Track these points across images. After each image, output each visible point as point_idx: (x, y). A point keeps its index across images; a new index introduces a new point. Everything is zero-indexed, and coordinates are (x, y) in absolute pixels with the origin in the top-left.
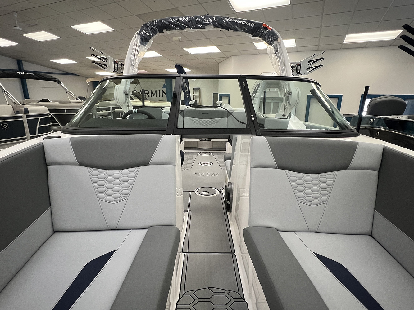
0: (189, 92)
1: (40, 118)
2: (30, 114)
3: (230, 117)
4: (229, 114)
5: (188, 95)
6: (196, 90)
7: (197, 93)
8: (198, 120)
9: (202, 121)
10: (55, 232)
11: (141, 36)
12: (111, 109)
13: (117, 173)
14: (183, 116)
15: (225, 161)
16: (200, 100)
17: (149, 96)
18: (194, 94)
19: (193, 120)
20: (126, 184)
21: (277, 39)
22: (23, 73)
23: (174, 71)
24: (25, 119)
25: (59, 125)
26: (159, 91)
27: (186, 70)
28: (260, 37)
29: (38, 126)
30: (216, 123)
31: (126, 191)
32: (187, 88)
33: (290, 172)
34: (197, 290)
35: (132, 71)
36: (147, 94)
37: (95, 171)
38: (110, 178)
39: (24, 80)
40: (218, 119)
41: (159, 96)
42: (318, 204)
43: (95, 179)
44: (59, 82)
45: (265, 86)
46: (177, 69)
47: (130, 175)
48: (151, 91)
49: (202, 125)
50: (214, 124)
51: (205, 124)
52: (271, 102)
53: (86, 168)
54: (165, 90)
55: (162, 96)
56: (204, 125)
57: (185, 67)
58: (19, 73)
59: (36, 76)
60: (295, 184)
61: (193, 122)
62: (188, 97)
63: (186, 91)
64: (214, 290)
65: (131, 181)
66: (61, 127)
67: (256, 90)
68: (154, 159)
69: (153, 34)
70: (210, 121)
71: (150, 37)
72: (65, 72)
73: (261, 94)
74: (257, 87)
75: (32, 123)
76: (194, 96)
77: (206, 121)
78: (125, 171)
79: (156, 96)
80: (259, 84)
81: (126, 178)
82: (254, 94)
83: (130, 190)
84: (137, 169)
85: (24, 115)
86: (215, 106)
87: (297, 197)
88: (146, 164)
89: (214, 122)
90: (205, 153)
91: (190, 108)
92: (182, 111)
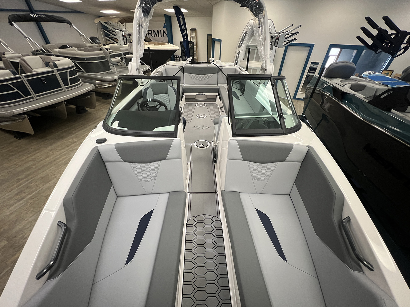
0: (186, 35)
1: (68, 71)
2: (59, 68)
3: (220, 73)
4: (219, 70)
5: (186, 37)
6: (193, 31)
7: (194, 34)
8: (195, 75)
10: (118, 196)
11: (142, 8)
12: (123, 54)
13: (147, 165)
14: (183, 72)
15: (215, 124)
16: (196, 41)
17: (152, 36)
18: (191, 35)
20: (153, 171)
21: (262, 12)
22: (35, 16)
23: (172, 11)
24: (57, 73)
25: (83, 72)
26: (161, 31)
27: (183, 10)
28: (248, 7)
29: (69, 78)
30: (209, 78)
31: (154, 175)
32: (185, 30)
33: (251, 163)
34: (196, 216)
35: (140, 49)
36: (151, 34)
37: (134, 165)
38: (144, 168)
39: (39, 23)
40: (210, 75)
41: (161, 36)
42: (264, 180)
43: (135, 169)
44: (70, 24)
45: (252, 34)
46: (175, 10)
47: (155, 166)
48: (154, 31)
49: (199, 80)
50: (208, 79)
52: (255, 49)
53: (128, 163)
54: (165, 30)
55: (164, 36)
56: (200, 80)
57: (182, 8)
58: (31, 15)
59: (48, 18)
60: (252, 170)
61: (191, 78)
62: (186, 39)
63: (184, 34)
64: (205, 216)
65: (156, 169)
66: (85, 74)
67: (243, 38)
68: (169, 156)
69: (153, 4)
70: (204, 77)
71: (150, 9)
72: (72, 10)
73: (248, 41)
74: (245, 34)
75: (63, 76)
76: (191, 37)
77: (201, 77)
78: (152, 164)
79: (159, 36)
80: (247, 32)
81: (153, 168)
82: (242, 42)
83: (157, 174)
84: (159, 162)
85: (55, 69)
86: (208, 62)
87: (252, 176)
88: (165, 159)
89: (207, 77)
90: (201, 104)
91: (189, 65)
92: (182, 68)
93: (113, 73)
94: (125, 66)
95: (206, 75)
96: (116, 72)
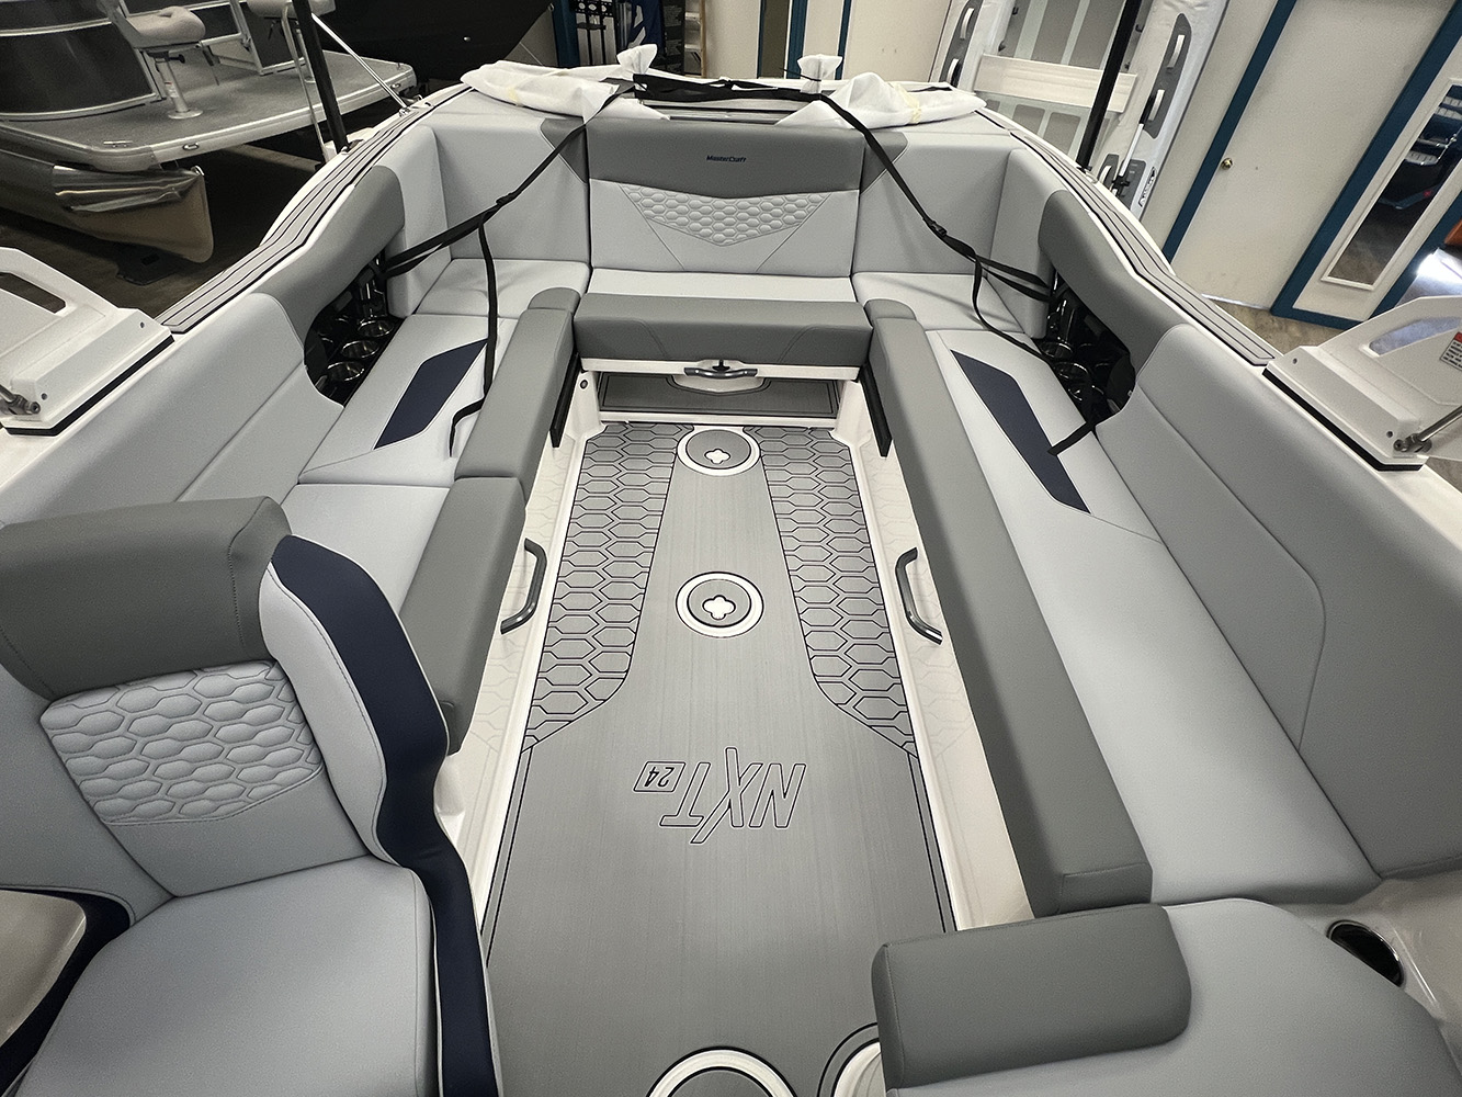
3: (881, 185)
4: (875, 161)
8: (682, 202)
9: (706, 213)
14: (583, 173)
19: (649, 207)
30: (790, 224)
40: (802, 199)
49: (704, 237)
50: (780, 237)
51: (719, 230)
56: (717, 242)
61: (648, 217)
70: (753, 215)
77: (730, 214)
89: (777, 216)
90: (718, 439)
91: (631, 107)
92: (574, 135)
93: (159, 116)
94: (253, 64)
95: (767, 201)
96: (181, 108)
